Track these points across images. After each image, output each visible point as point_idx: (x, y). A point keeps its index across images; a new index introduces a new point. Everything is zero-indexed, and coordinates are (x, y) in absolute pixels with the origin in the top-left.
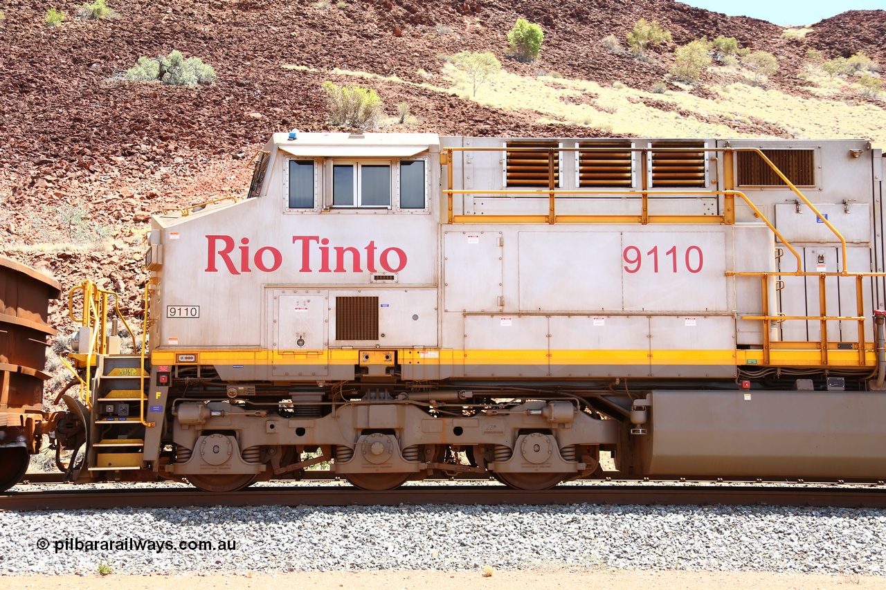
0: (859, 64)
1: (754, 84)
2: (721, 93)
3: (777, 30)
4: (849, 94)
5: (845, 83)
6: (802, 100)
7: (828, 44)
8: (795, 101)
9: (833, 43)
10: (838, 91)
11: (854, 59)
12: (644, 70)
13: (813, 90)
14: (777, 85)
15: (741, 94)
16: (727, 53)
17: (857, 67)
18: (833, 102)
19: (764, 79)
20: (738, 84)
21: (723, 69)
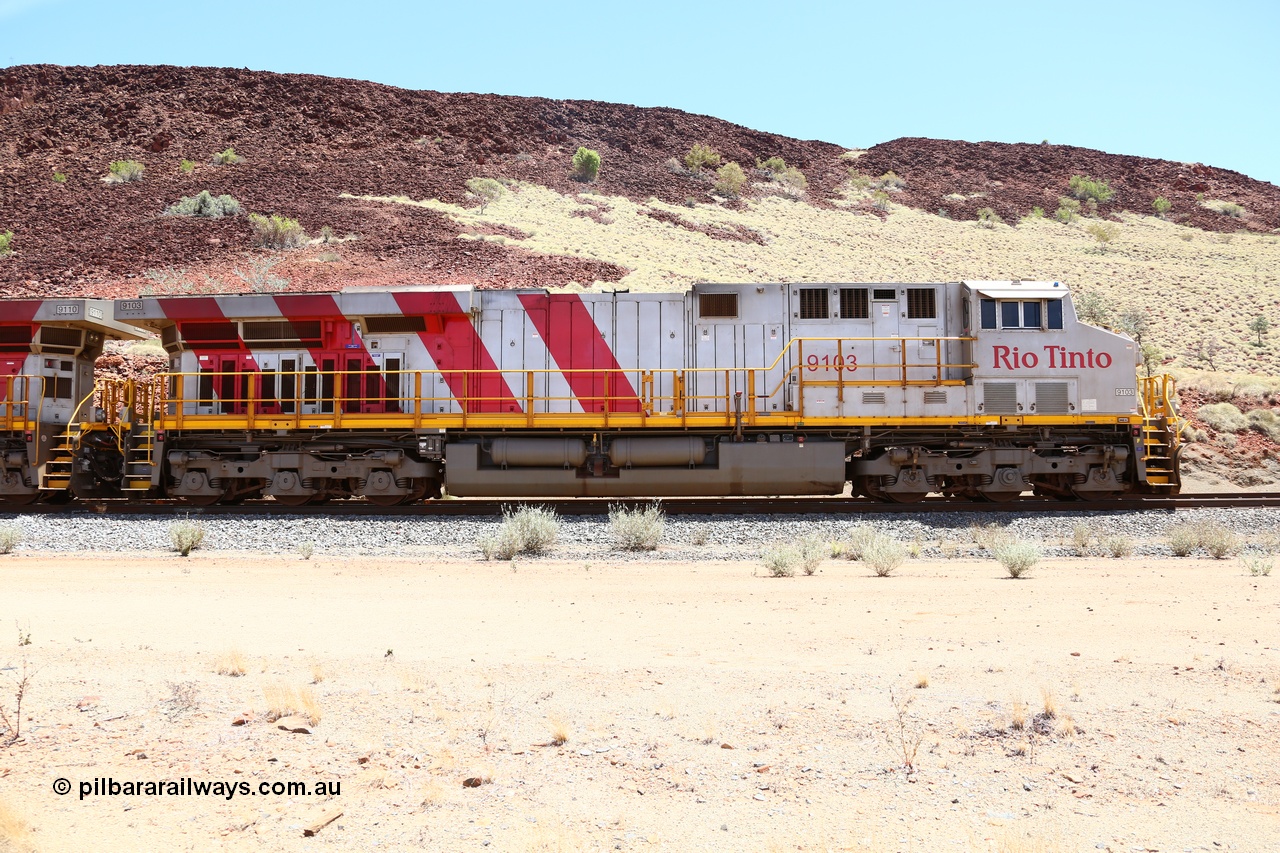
0: (888, 181)
1: (788, 196)
2: (751, 205)
3: (842, 150)
4: (864, 205)
5: (869, 196)
6: (819, 209)
7: (873, 164)
8: (813, 211)
9: (877, 164)
10: (856, 203)
11: (885, 177)
12: (694, 186)
13: (836, 201)
14: (809, 197)
15: (769, 205)
16: (777, 172)
17: (887, 183)
18: (845, 212)
19: (802, 192)
20: (775, 198)
21: (767, 184)
